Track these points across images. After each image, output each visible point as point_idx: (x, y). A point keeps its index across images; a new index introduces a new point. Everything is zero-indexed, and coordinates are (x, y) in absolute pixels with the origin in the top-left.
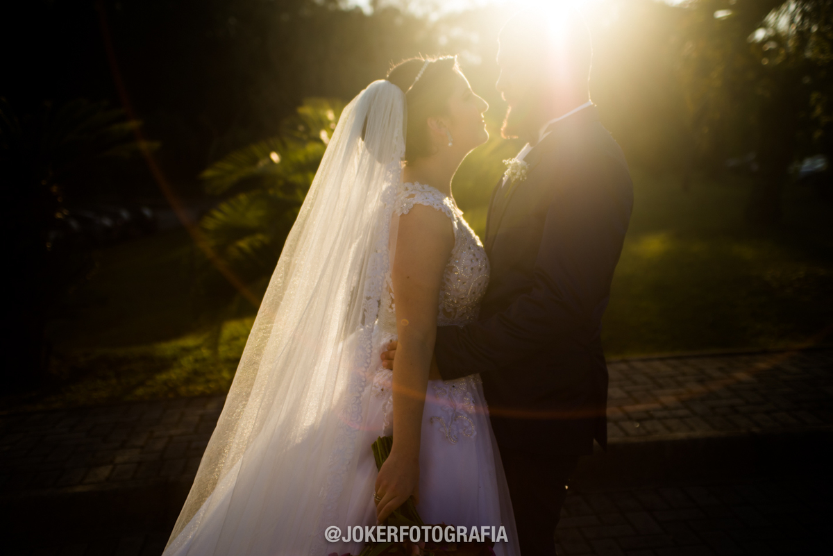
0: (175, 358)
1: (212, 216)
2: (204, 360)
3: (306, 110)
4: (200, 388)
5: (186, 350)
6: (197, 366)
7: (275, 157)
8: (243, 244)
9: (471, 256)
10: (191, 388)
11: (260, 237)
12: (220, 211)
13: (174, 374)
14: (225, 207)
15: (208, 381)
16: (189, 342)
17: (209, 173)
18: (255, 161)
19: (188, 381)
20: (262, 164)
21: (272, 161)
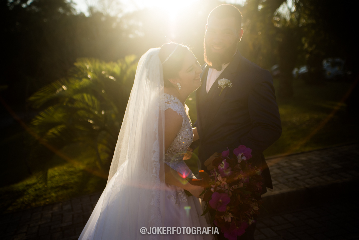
0: (24, 191)
1: (37, 119)
2: (40, 189)
3: (78, 64)
4: (42, 203)
5: (29, 186)
6: (37, 192)
7: (64, 87)
8: (54, 131)
9: (186, 133)
10: (38, 203)
11: (63, 126)
12: (40, 116)
13: (26, 198)
14: (42, 114)
15: (45, 199)
16: (29, 182)
17: (32, 98)
18: (55, 90)
19: (34, 200)
20: (58, 91)
21: (63, 89)
